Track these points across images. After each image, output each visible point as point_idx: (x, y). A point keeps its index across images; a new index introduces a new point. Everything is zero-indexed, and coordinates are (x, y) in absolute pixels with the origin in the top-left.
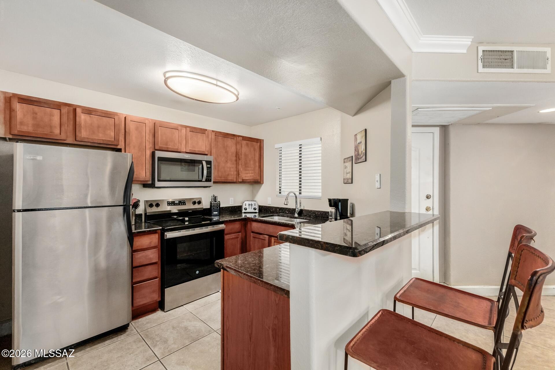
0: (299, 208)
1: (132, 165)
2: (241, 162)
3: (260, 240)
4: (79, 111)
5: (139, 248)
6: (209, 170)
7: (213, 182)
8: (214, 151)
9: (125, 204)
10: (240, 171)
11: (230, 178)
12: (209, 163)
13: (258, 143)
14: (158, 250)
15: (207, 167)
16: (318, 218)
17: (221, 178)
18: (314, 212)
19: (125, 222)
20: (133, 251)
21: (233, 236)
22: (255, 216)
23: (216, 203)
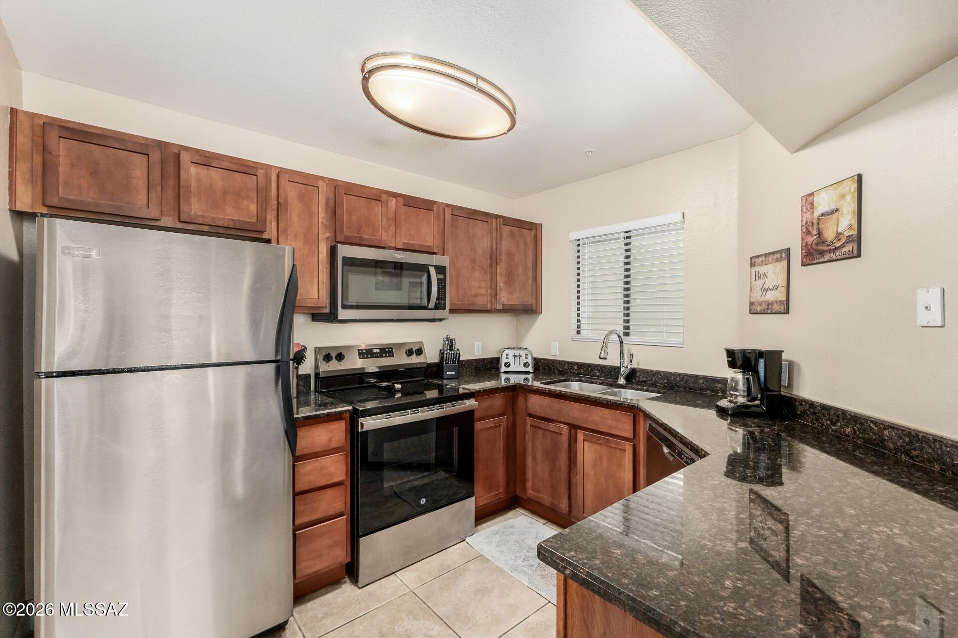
0: (629, 367)
1: (294, 273)
2: (500, 268)
3: (548, 433)
4: (185, 158)
5: (306, 451)
6: (442, 286)
7: (450, 310)
8: (449, 246)
9: (278, 358)
10: (498, 288)
11: (481, 301)
12: (441, 270)
13: (533, 231)
14: (345, 456)
15: (438, 279)
16: (677, 388)
17: (462, 300)
18: (666, 375)
19: (279, 397)
20: (297, 458)
21: (490, 423)
22: (527, 379)
23: (453, 352)
